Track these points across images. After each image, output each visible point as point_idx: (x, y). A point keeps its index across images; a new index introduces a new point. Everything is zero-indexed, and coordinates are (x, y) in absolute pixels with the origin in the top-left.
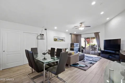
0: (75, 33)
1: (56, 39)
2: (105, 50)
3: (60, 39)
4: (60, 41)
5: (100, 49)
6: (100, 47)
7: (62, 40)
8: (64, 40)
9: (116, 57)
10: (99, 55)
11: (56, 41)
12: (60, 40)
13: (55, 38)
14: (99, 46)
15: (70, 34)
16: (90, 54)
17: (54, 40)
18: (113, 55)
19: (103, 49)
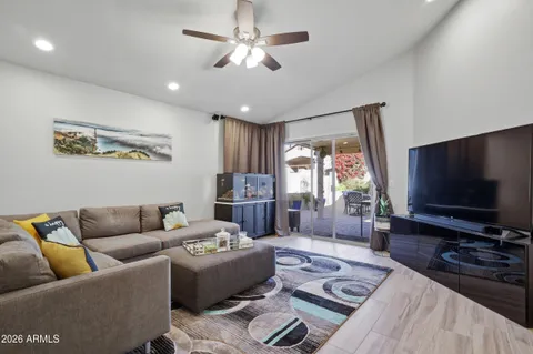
0: (245, 109)
1: (84, 140)
2: (420, 218)
3: (123, 144)
4: (125, 156)
5: (389, 206)
6: (387, 198)
7: (144, 150)
8: (165, 151)
9: (481, 256)
10: (381, 243)
11: (79, 152)
12: (125, 150)
13: (65, 129)
14: (382, 190)
15: (215, 117)
16: (331, 236)
17: (57, 142)
18: (463, 243)
19: (402, 210)
